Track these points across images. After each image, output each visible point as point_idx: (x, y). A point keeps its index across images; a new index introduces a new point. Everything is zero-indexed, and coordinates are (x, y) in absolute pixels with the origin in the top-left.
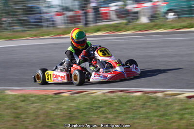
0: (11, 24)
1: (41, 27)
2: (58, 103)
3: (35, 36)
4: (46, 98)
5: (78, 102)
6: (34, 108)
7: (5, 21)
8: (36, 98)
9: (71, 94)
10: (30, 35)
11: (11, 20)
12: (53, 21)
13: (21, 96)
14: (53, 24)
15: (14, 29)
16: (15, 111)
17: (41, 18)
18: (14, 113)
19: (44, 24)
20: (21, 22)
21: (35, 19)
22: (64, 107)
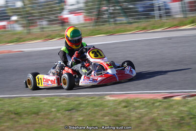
0: (113, 15)
1: (153, 17)
2: (166, 108)
3: (144, 29)
4: (153, 103)
5: (190, 106)
6: (136, 113)
7: (107, 10)
8: (142, 103)
9: (184, 98)
10: (137, 28)
11: (113, 10)
12: (168, 9)
13: (123, 101)
14: (168, 13)
15: (116, 21)
16: (115, 118)
17: (152, 5)
18: (114, 120)
19: (156, 13)
20: (126, 12)
21: (144, 7)
22: (175, 112)
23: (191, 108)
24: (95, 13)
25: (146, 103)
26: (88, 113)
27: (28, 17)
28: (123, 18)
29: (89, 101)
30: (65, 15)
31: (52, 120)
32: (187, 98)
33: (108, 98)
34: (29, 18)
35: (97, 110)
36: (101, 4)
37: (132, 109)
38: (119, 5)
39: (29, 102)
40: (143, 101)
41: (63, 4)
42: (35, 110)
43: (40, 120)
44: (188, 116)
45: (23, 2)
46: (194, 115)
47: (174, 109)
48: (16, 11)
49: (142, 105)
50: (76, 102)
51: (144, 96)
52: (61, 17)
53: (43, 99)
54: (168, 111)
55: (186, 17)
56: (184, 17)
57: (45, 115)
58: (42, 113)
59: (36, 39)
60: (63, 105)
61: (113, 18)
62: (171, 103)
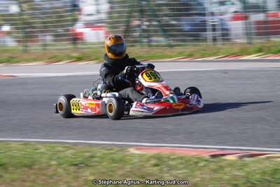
0: (147, 33)
1: (205, 40)
2: (215, 171)
3: (190, 56)
4: (196, 163)
5: (248, 170)
6: (171, 176)
7: (139, 26)
8: (180, 161)
9: (241, 157)
10: (180, 54)
11: (148, 26)
12: (227, 30)
13: (153, 157)
14: (226, 35)
15: (150, 41)
17: (204, 23)
19: (209, 34)
20: (166, 30)
21: (191, 25)
22: (226, 177)
23: (248, 173)
24: (122, 28)
25: (186, 161)
26: (102, 170)
27: (25, 28)
28: (162, 39)
29: (104, 154)
30: (79, 28)
31: (51, 177)
32: (244, 159)
33: (132, 151)
34: (27, 29)
35: (115, 167)
36: (130, 17)
37: (165, 169)
38: (156, 19)
39: (19, 150)
40: (181, 158)
41: (77, 13)
42: (26, 161)
43: (33, 177)
44: (244, 183)
45: (20, 7)
46: (253, 183)
47: (225, 173)
48: (9, 19)
49: (181, 163)
50: (87, 154)
51: (183, 152)
52: (74, 30)
53: (40, 146)
54: (216, 176)
55: (250, 43)
56: (248, 43)
57: (40, 169)
58: (37, 167)
59: (35, 60)
60: (67, 157)
61: (148, 37)
62: (222, 164)
